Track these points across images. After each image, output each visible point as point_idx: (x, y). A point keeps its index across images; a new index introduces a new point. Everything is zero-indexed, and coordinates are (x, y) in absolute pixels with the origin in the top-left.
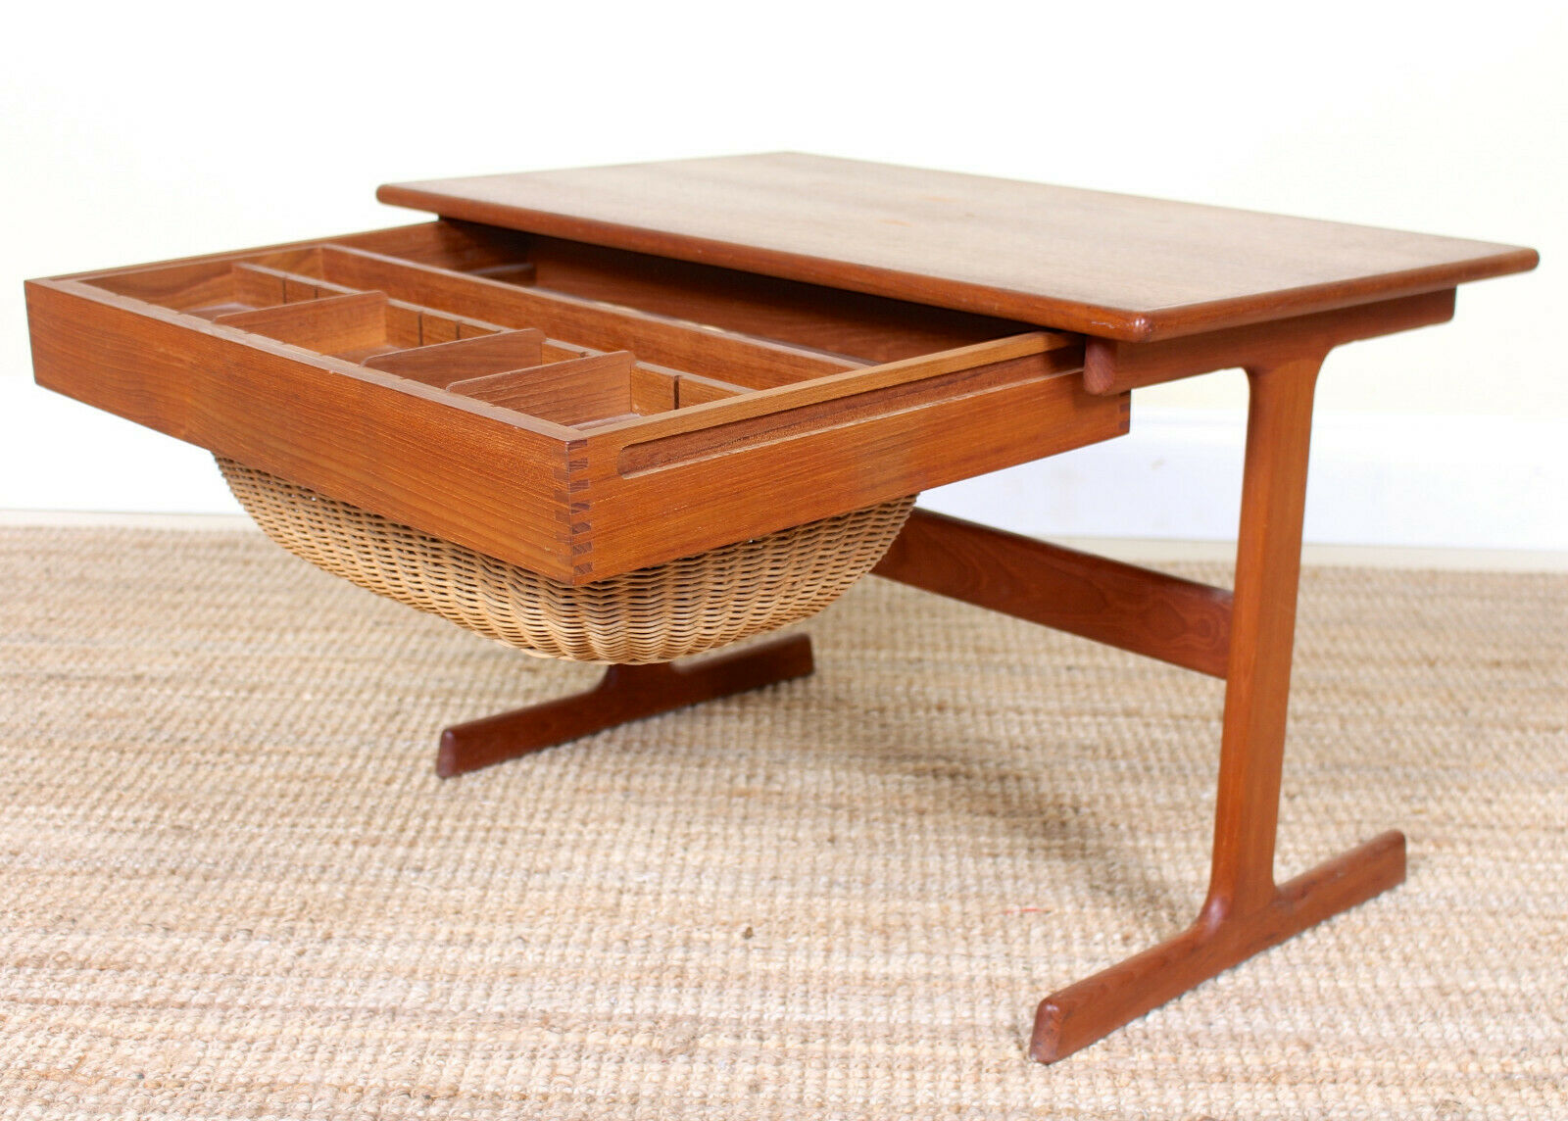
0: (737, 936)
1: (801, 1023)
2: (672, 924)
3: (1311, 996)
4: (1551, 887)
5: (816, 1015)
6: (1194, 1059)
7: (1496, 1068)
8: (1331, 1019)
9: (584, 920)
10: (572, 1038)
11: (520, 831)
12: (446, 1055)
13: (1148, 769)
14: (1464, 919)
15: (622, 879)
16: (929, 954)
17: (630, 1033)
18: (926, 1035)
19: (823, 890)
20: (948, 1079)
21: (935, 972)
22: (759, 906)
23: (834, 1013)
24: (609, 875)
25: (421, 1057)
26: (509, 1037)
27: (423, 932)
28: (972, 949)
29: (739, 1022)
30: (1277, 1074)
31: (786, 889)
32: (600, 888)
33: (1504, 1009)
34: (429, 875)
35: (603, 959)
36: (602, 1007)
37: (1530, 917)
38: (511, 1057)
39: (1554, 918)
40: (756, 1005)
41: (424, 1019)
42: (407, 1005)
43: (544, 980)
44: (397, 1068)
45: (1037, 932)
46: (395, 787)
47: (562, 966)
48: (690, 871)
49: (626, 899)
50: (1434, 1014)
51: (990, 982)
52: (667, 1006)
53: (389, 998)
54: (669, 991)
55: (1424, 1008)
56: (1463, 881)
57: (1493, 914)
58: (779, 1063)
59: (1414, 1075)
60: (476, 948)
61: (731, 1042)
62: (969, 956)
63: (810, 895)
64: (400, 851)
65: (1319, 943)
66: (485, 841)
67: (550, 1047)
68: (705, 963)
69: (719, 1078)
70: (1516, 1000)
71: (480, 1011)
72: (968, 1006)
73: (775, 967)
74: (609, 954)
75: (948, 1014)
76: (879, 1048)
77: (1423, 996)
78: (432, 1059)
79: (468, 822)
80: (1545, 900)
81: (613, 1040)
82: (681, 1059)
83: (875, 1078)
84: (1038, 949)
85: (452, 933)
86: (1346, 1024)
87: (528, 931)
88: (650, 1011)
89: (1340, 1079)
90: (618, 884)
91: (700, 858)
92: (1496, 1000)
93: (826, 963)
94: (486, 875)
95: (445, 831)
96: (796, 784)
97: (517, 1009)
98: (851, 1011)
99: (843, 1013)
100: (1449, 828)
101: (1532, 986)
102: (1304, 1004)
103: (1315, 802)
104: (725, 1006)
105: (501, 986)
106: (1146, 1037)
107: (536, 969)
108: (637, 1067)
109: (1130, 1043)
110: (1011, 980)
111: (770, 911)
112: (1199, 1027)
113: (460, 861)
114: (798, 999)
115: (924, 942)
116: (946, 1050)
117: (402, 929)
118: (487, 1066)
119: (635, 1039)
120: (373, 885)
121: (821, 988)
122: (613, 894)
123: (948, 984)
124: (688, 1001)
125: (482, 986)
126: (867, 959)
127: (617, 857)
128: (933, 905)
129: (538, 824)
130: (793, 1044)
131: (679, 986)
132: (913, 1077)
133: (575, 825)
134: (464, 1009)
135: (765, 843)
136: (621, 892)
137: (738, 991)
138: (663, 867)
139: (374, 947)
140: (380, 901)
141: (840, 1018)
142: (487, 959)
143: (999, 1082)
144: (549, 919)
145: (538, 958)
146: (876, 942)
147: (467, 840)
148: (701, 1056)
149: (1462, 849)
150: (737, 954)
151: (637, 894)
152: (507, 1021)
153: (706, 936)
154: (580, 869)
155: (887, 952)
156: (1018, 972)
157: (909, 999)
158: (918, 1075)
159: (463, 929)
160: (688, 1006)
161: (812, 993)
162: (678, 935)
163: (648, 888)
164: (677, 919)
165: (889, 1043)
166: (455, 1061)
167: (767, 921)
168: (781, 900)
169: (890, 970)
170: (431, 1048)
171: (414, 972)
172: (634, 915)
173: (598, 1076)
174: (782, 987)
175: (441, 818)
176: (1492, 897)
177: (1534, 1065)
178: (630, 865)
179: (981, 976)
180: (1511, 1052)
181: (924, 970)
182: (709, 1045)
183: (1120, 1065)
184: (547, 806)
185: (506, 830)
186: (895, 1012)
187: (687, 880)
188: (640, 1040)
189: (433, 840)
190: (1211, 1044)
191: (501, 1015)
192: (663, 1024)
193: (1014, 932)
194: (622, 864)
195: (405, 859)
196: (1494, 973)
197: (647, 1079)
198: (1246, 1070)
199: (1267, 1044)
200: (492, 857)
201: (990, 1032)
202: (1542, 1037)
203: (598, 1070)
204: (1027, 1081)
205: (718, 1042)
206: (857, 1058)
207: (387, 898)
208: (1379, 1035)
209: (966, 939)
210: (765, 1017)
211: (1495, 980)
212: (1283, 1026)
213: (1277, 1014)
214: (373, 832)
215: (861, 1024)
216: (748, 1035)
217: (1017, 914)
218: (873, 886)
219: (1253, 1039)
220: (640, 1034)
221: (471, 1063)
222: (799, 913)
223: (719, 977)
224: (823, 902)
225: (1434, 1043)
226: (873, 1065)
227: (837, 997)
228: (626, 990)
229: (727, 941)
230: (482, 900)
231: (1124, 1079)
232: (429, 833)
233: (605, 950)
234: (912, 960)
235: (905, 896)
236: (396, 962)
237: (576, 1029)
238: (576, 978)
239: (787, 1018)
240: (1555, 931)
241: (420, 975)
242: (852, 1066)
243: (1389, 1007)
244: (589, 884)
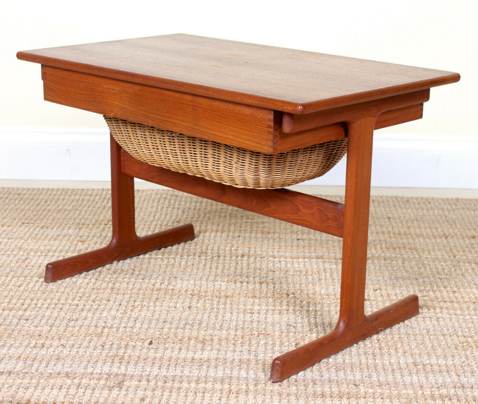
0: (146, 344)
1: (165, 376)
2: (122, 339)
3: (364, 366)
4: (470, 325)
5: (171, 373)
6: (313, 389)
7: (429, 392)
8: (370, 375)
9: (88, 338)
10: (76, 381)
11: (68, 305)
12: (28, 388)
13: (320, 280)
14: (432, 337)
15: (105, 322)
16: (219, 350)
17: (99, 379)
18: (212, 380)
19: (182, 326)
20: (217, 396)
21: (220, 357)
22: (157, 333)
23: (178, 372)
24: (101, 321)
25: (18, 389)
26: (52, 381)
27: (25, 343)
28: (236, 348)
29: (141, 375)
30: (344, 395)
31: (168, 326)
32: (96, 326)
33: (438, 371)
34: (30, 322)
35: (93, 353)
36: (90, 370)
37: (458, 336)
38: (52, 389)
39: (468, 337)
40: (149, 370)
41: (21, 375)
42: (15, 370)
43: (69, 361)
44: (9, 393)
45: (262, 342)
46: (22, 288)
47: (77, 355)
48: (132, 319)
49: (106, 329)
50: (410, 373)
51: (240, 360)
52: (115, 370)
53: (9, 367)
54: (117, 364)
55: (407, 370)
56: (435, 323)
57: (444, 335)
58: (154, 390)
59: (396, 395)
60: (45, 349)
61: (137, 383)
62: (234, 351)
63: (177, 328)
64: (21, 313)
65: (372, 346)
66: (54, 308)
67: (67, 385)
68: (132, 354)
69: (130, 396)
70: (444, 367)
71: (43, 372)
72: (230, 370)
73: (158, 355)
74: (95, 351)
75: (222, 373)
76: (193, 385)
77: (407, 366)
78: (22, 390)
79: (49, 301)
80: (467, 330)
81: (92, 381)
82: (117, 389)
83: (189, 396)
84: (261, 348)
85: (36, 343)
86: (375, 376)
87: (66, 342)
88: (108, 372)
89: (368, 396)
90: (103, 325)
91: (137, 314)
92: (436, 368)
93: (179, 354)
94: (53, 322)
95: (39, 305)
96: (179, 286)
97: (57, 371)
98: (185, 372)
99: (182, 372)
100: (435, 302)
101: (451, 362)
102: (361, 369)
103: (384, 292)
104: (137, 370)
105: (53, 363)
106: (296, 381)
107: (67, 357)
108: (100, 392)
109: (289, 383)
110: (249, 360)
111: (161, 334)
112: (318, 377)
113: (43, 317)
114: (165, 367)
115: (218, 346)
116: (218, 386)
117: (17, 342)
118: (43, 392)
119: (100, 382)
120: (8, 326)
121: (175, 363)
122: (100, 328)
123: (224, 361)
124: (123, 368)
125: (45, 363)
126: (195, 352)
127: (105, 314)
128: (224, 332)
129: (76, 302)
130: (160, 383)
131: (121, 362)
132: (204, 396)
133: (90, 302)
134: (37, 372)
135: (163, 309)
136: (104, 328)
137: (143, 364)
138: (122, 318)
139: (5, 349)
140: (10, 332)
141: (180, 374)
142: (48, 353)
143: (236, 397)
144: (75, 338)
145: (68, 353)
146: (199, 346)
147: (47, 308)
148: (124, 389)
149: (438, 310)
150: (145, 350)
151: (110, 328)
152: (53, 375)
153: (134, 344)
154: (90, 319)
155: (203, 350)
156: (252, 357)
157: (208, 367)
158: (206, 395)
159: (41, 342)
160: (123, 370)
161: (171, 365)
162: (123, 343)
163: (115, 325)
164: (124, 337)
165: (197, 383)
166: (31, 390)
167: (158, 338)
168: (166, 330)
169: (203, 356)
170: (22, 385)
171: (20, 357)
172: (108, 336)
173: (84, 395)
174: (160, 363)
175: (38, 300)
176: (445, 329)
177: (444, 391)
178: (109, 317)
179: (237, 358)
180: (436, 386)
181: (216, 356)
182: (128, 384)
183: (284, 391)
184: (81, 295)
185: (63, 304)
186: (201, 372)
187: (131, 322)
188: (102, 382)
189: (34, 309)
190: (320, 384)
191: (51, 374)
192: (112, 377)
193: (253, 342)
194: (106, 317)
195: (22, 315)
196: (437, 358)
197: (102, 396)
198: (332, 393)
199: (342, 383)
200: (56, 315)
201: (237, 379)
202: (450, 381)
203: (84, 393)
204: (247, 397)
205: (132, 383)
206: (184, 388)
207: (13, 331)
208: (387, 380)
209: (234, 345)
210: (152, 374)
211: (438, 360)
212: (351, 377)
213: (349, 373)
214: (11, 306)
215: (188, 376)
216: (144, 381)
217: (256, 335)
218: (203, 325)
219: (337, 382)
220: (103, 380)
221: (37, 391)
222: (172, 335)
223: (136, 359)
224: (182, 331)
225: (407, 383)
226: (189, 391)
227: (180, 366)
228: (100, 364)
229: (142, 346)
230: (49, 331)
231: (284, 396)
232: (33, 306)
233: (94, 350)
234: (212, 353)
235: (214, 329)
236: (13, 354)
237: (79, 378)
238: (81, 360)
239: (160, 374)
240: (467, 342)
241: (22, 358)
242: (181, 392)
243: (393, 370)
244: (92, 325)
